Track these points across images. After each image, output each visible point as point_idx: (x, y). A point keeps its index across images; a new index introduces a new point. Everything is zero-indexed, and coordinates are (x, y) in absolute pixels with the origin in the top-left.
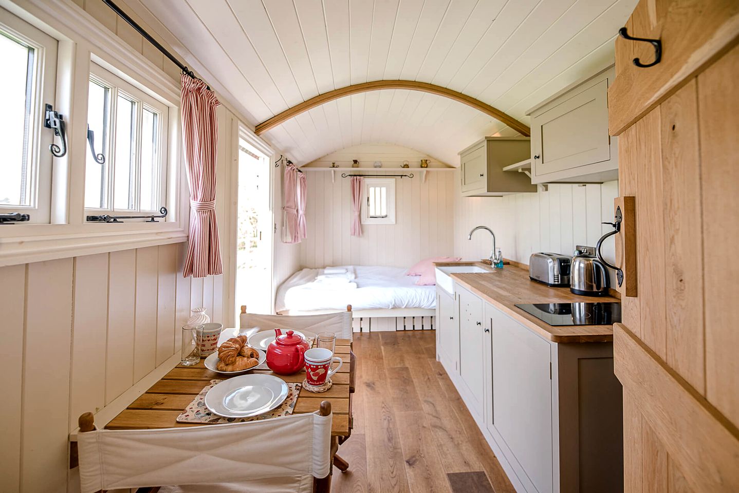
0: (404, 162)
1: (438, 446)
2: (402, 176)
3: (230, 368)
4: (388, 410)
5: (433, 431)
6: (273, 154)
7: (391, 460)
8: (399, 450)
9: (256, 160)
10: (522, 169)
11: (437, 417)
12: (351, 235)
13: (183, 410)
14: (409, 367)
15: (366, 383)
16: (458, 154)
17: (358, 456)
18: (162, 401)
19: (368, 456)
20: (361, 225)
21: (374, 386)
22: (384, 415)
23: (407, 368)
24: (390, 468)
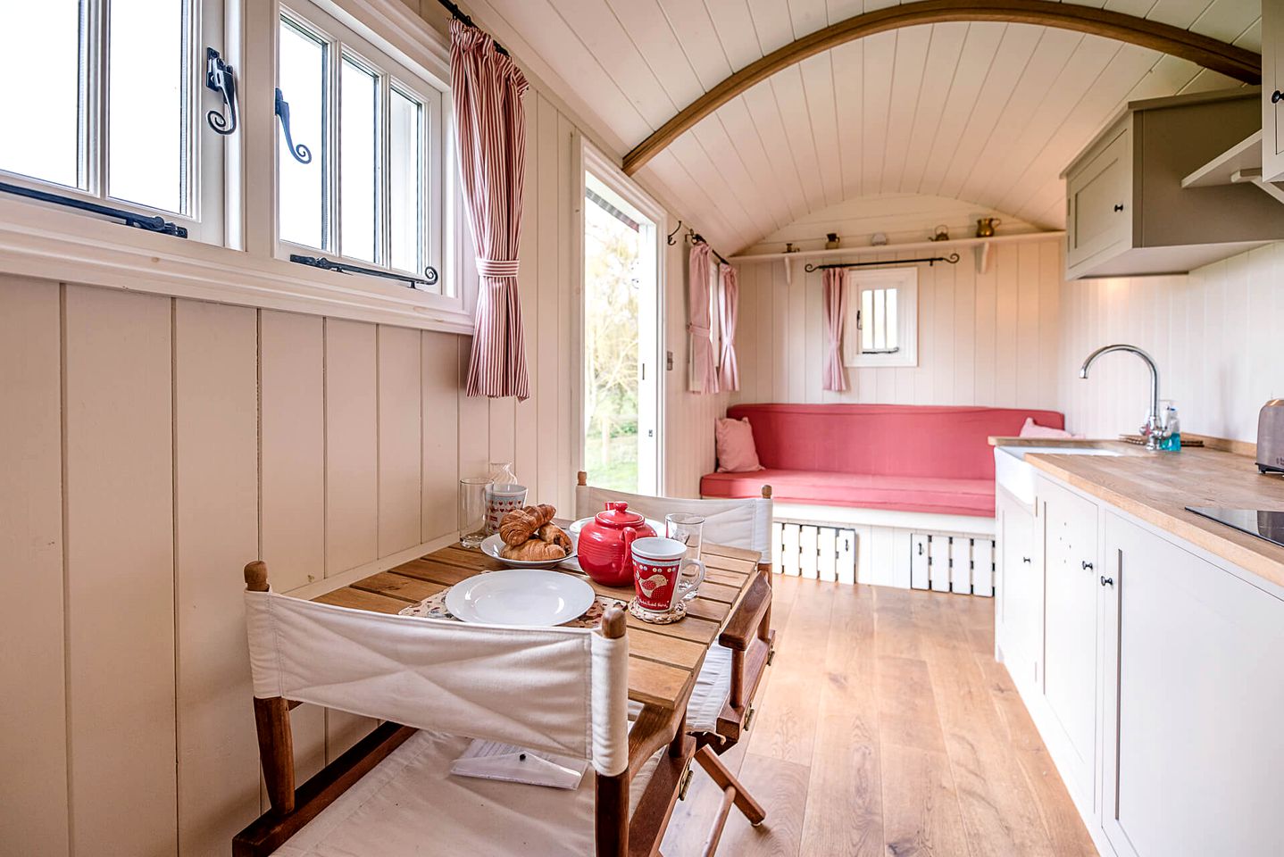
0: (936, 229)
1: (969, 834)
2: (932, 260)
3: (515, 554)
4: (866, 734)
5: (961, 799)
6: (662, 218)
7: (855, 831)
8: (877, 818)
9: (633, 231)
10: (1244, 172)
11: (976, 775)
12: (824, 389)
13: (417, 602)
14: (927, 660)
15: (830, 674)
16: (1061, 176)
17: (788, 806)
18: (400, 586)
19: (808, 811)
20: (845, 369)
21: (845, 683)
22: (857, 742)
23: (924, 663)
24: (851, 846)
